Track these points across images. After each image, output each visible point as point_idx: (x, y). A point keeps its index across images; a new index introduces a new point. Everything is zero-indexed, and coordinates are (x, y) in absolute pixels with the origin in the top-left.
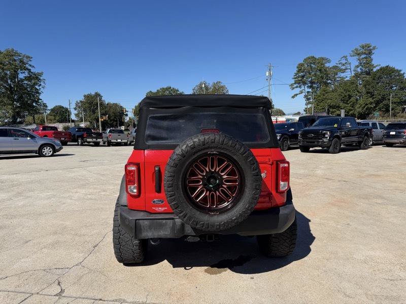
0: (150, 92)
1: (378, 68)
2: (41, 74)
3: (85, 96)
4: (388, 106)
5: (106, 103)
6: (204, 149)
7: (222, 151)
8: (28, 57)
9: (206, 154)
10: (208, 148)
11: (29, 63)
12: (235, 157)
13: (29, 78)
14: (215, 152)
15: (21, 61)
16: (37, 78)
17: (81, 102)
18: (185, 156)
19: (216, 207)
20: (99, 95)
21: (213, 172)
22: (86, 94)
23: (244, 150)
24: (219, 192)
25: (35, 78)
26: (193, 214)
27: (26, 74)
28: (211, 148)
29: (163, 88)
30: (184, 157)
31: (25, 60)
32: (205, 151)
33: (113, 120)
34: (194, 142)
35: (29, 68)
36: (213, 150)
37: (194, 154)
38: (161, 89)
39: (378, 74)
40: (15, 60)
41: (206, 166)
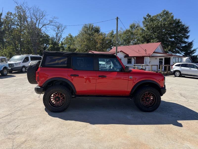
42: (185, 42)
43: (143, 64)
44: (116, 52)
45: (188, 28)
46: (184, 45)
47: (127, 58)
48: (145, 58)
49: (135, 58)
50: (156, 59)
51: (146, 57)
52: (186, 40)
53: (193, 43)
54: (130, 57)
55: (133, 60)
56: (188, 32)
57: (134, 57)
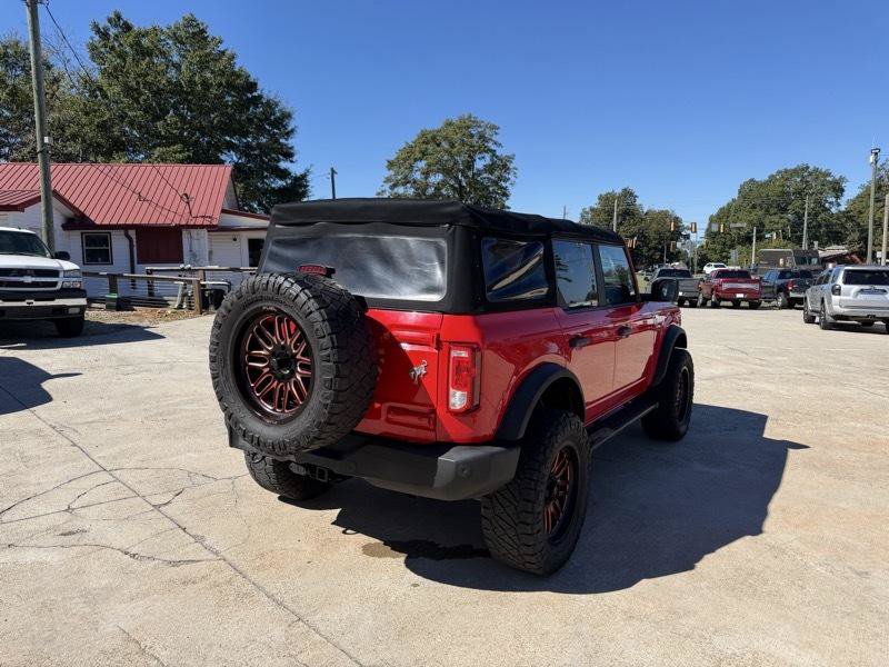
0: (752, 180)
2: (510, 159)
3: (600, 198)
5: (645, 211)
6: (257, 301)
8: (494, 128)
10: (262, 299)
11: (494, 138)
13: (490, 169)
14: (272, 309)
15: (482, 137)
16: (505, 166)
17: (592, 210)
20: (631, 194)
22: (603, 193)
25: (501, 166)
27: (488, 159)
28: (266, 300)
29: (786, 171)
31: (488, 133)
33: (655, 248)
35: (493, 147)
36: (270, 303)
38: (779, 172)
40: (472, 136)
42: (284, 174)
43: (181, 260)
44: (42, 194)
45: (288, 116)
46: (280, 183)
47: (78, 233)
48: (185, 233)
49: (132, 233)
50: (235, 240)
51: (194, 232)
52: (283, 165)
53: (309, 178)
54: (102, 227)
55: (120, 246)
56: (288, 134)
57: (126, 228)
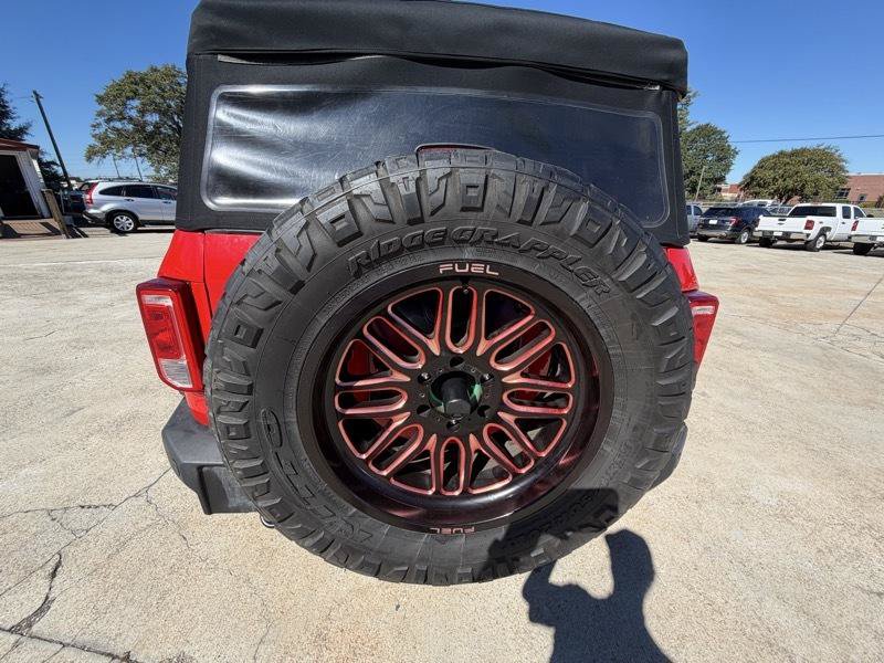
1: (694, 126)
4: (696, 183)
6: (422, 245)
7: (520, 263)
9: (430, 276)
10: (441, 240)
12: (584, 300)
14: (477, 269)
18: (300, 285)
19: (466, 495)
21: (457, 359)
23: (647, 264)
24: (480, 439)
26: (364, 535)
28: (460, 243)
30: (295, 290)
32: (428, 258)
34: (353, 200)
36: (468, 253)
37: (358, 275)
39: (693, 136)
41: (427, 331)
